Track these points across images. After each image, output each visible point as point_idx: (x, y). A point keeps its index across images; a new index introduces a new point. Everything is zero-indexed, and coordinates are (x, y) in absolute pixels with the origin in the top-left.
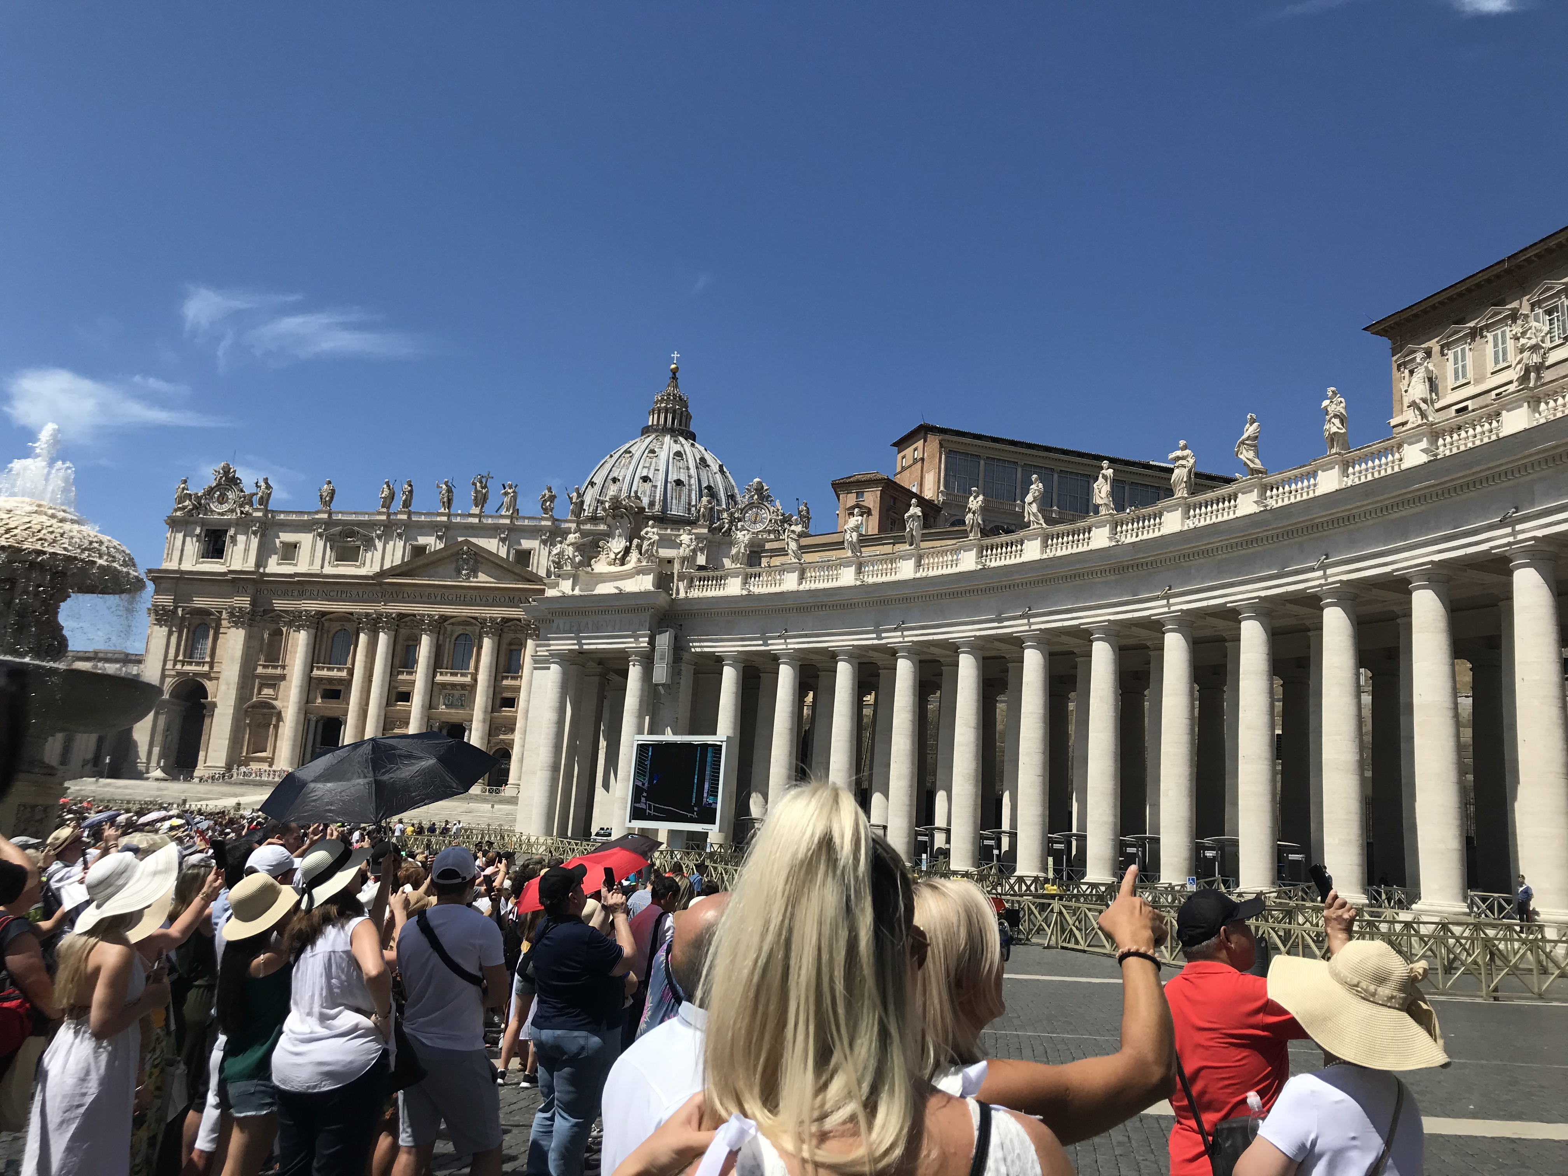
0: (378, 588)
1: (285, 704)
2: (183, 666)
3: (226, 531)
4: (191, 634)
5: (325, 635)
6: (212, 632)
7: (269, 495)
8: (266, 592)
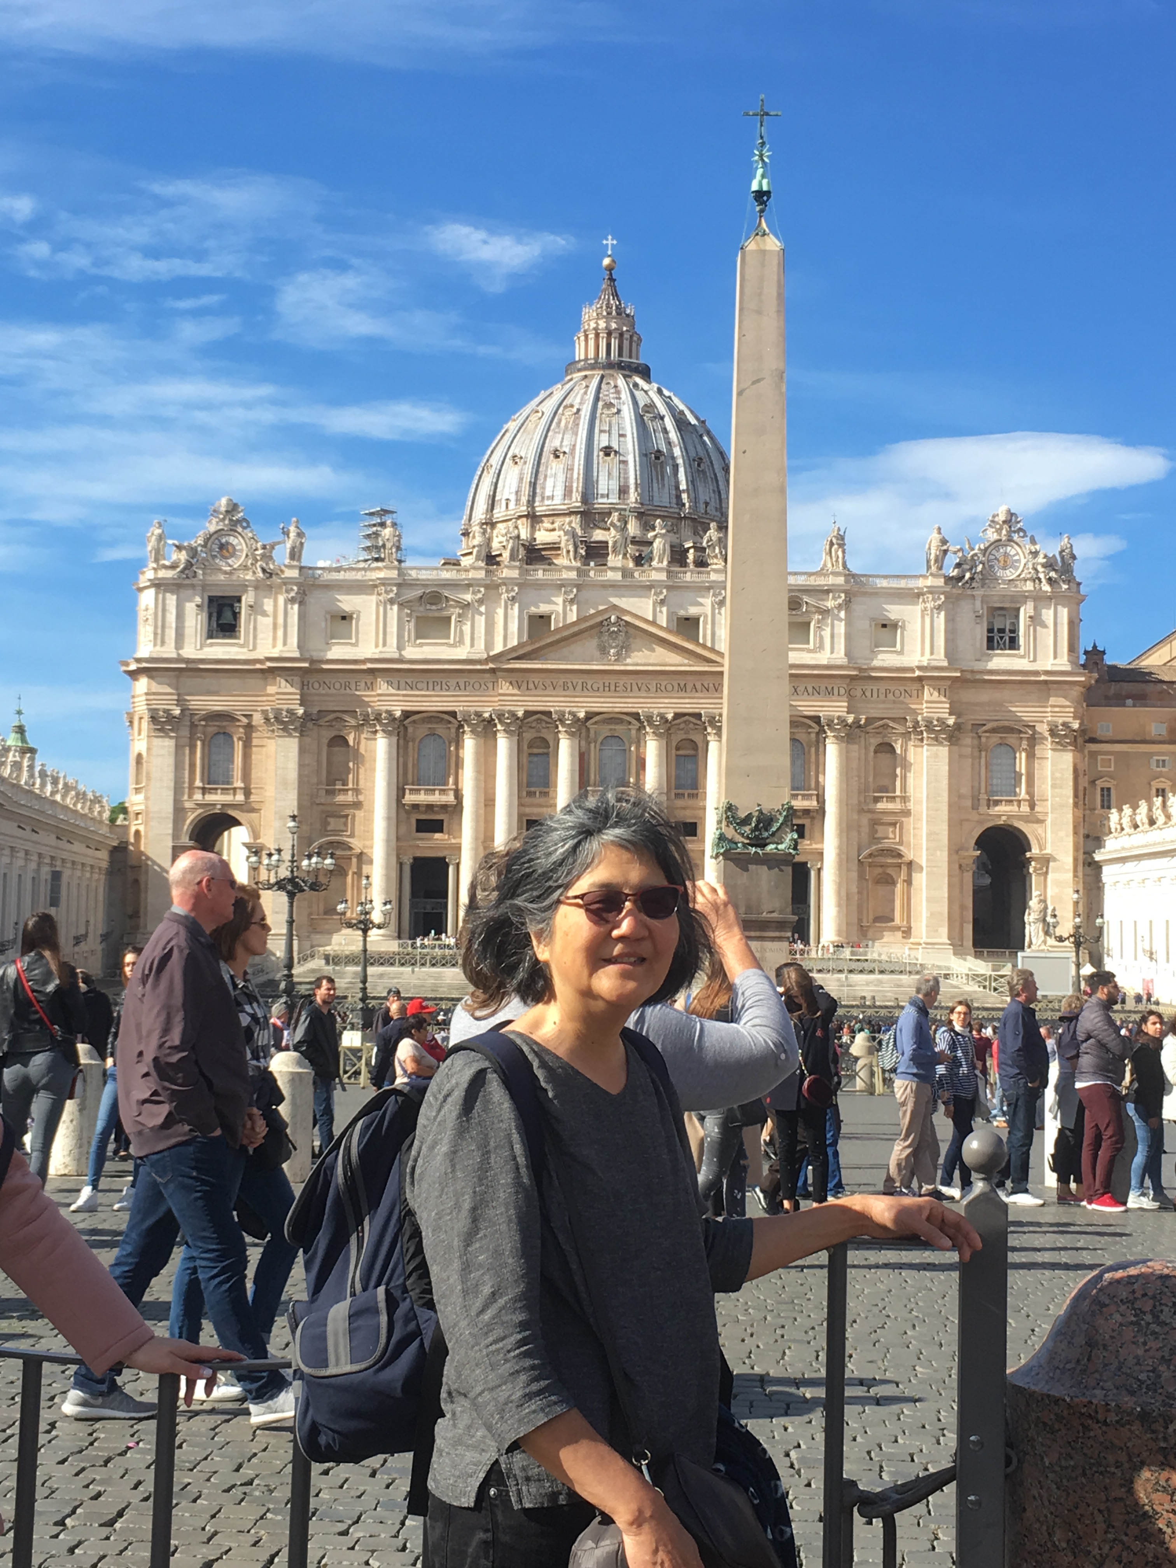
0: (487, 675)
1: (367, 843)
2: (204, 794)
3: (239, 600)
4: (207, 748)
5: (411, 744)
6: (239, 746)
7: (302, 544)
8: (316, 685)
